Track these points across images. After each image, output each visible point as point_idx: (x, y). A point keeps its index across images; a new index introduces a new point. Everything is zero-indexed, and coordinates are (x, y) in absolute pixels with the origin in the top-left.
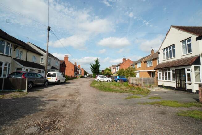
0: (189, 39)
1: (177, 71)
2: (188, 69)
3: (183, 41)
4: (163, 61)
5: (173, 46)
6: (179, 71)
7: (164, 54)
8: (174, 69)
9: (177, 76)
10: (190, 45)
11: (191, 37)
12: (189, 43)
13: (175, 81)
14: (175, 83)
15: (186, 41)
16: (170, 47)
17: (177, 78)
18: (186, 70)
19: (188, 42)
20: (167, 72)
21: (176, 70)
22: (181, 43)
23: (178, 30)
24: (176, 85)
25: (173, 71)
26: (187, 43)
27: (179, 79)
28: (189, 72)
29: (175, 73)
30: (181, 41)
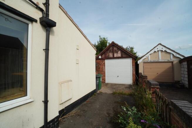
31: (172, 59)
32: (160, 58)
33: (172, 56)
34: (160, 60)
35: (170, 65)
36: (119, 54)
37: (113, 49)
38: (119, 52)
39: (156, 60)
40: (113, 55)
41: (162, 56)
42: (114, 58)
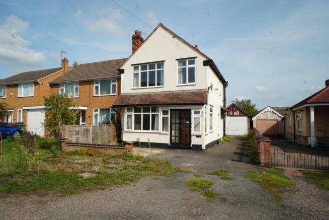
0: (192, 60)
1: (173, 112)
2: (196, 110)
3: (182, 61)
4: (133, 89)
5: (161, 64)
6: (177, 112)
7: (136, 75)
8: (168, 109)
9: (173, 121)
10: (192, 71)
11: (196, 58)
12: (192, 66)
13: (169, 132)
14: (169, 135)
15: (187, 61)
16: (152, 65)
17: (173, 125)
18: (193, 112)
19: (190, 64)
20: (151, 113)
21: (171, 110)
22: (177, 62)
23: (173, 37)
24: (171, 139)
25: (165, 113)
26: (188, 66)
27: (177, 128)
28: (197, 116)
29: (169, 116)
30: (177, 60)
31: (277, 118)
32: (269, 117)
33: (277, 116)
34: (269, 118)
35: (276, 122)
36: (238, 113)
37: (233, 109)
38: (238, 111)
39: (266, 118)
40: (233, 114)
41: (270, 115)
42: (233, 116)
